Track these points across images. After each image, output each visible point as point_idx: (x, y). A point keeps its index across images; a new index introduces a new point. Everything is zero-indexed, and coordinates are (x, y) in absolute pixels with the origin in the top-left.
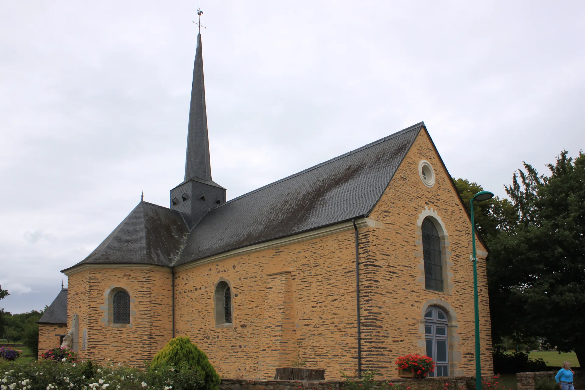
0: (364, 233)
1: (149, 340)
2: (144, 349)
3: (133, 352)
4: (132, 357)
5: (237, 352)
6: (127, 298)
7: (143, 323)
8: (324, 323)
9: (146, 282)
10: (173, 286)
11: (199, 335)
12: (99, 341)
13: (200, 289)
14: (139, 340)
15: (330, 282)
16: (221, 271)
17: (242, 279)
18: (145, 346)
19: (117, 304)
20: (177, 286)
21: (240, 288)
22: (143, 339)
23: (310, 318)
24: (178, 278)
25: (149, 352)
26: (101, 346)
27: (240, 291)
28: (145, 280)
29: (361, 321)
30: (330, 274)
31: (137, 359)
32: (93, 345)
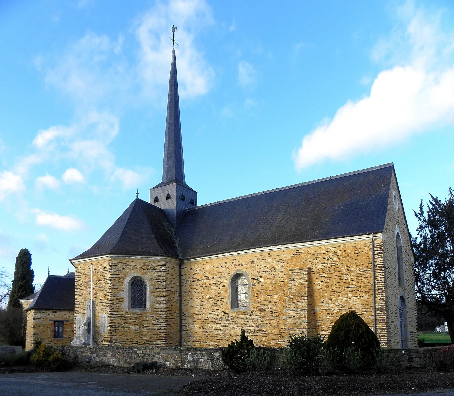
0: (379, 243)
1: (165, 323)
2: (161, 331)
3: (152, 334)
4: (150, 338)
5: (254, 331)
6: (143, 285)
7: (160, 307)
8: (342, 308)
9: (162, 271)
10: (180, 275)
11: (210, 318)
12: (120, 325)
13: (213, 278)
14: (156, 323)
15: (348, 278)
16: (238, 265)
17: (261, 273)
18: (161, 328)
19: (134, 291)
20: (184, 276)
21: (258, 279)
22: (159, 322)
23: (329, 304)
24: (185, 268)
25: (165, 333)
26: (122, 329)
27: (258, 282)
28: (161, 270)
29: (377, 307)
30: (348, 272)
31: (155, 340)
32: (114, 329)
